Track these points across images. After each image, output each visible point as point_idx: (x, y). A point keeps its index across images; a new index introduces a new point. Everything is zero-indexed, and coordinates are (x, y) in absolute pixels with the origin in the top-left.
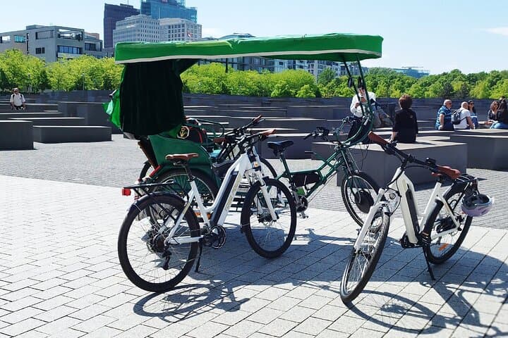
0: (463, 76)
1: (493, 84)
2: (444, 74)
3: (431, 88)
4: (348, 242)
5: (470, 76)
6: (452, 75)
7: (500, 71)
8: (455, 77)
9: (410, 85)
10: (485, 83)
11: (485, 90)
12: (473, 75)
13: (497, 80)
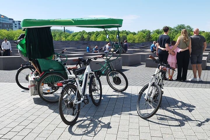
0: (87, 33)
1: (97, 36)
2: (80, 32)
3: (76, 37)
4: (116, 96)
5: (89, 33)
6: (83, 32)
7: (99, 31)
8: (84, 33)
9: (68, 36)
10: (94, 35)
11: (95, 38)
12: (90, 32)
13: (98, 35)
